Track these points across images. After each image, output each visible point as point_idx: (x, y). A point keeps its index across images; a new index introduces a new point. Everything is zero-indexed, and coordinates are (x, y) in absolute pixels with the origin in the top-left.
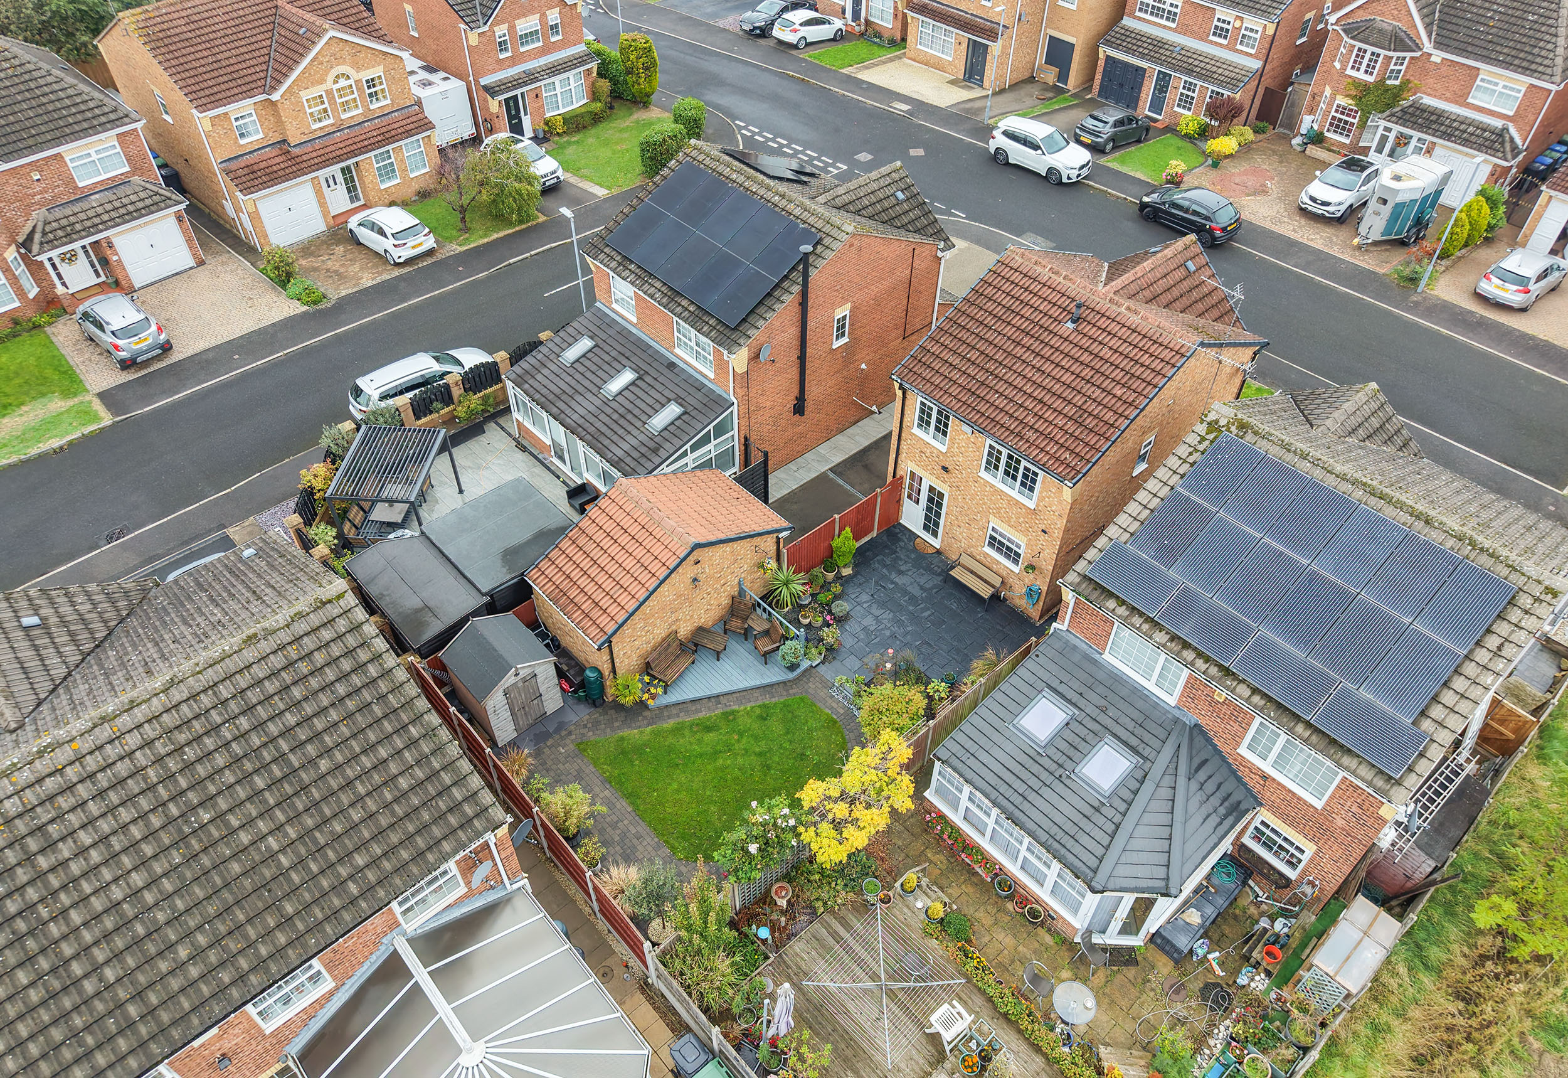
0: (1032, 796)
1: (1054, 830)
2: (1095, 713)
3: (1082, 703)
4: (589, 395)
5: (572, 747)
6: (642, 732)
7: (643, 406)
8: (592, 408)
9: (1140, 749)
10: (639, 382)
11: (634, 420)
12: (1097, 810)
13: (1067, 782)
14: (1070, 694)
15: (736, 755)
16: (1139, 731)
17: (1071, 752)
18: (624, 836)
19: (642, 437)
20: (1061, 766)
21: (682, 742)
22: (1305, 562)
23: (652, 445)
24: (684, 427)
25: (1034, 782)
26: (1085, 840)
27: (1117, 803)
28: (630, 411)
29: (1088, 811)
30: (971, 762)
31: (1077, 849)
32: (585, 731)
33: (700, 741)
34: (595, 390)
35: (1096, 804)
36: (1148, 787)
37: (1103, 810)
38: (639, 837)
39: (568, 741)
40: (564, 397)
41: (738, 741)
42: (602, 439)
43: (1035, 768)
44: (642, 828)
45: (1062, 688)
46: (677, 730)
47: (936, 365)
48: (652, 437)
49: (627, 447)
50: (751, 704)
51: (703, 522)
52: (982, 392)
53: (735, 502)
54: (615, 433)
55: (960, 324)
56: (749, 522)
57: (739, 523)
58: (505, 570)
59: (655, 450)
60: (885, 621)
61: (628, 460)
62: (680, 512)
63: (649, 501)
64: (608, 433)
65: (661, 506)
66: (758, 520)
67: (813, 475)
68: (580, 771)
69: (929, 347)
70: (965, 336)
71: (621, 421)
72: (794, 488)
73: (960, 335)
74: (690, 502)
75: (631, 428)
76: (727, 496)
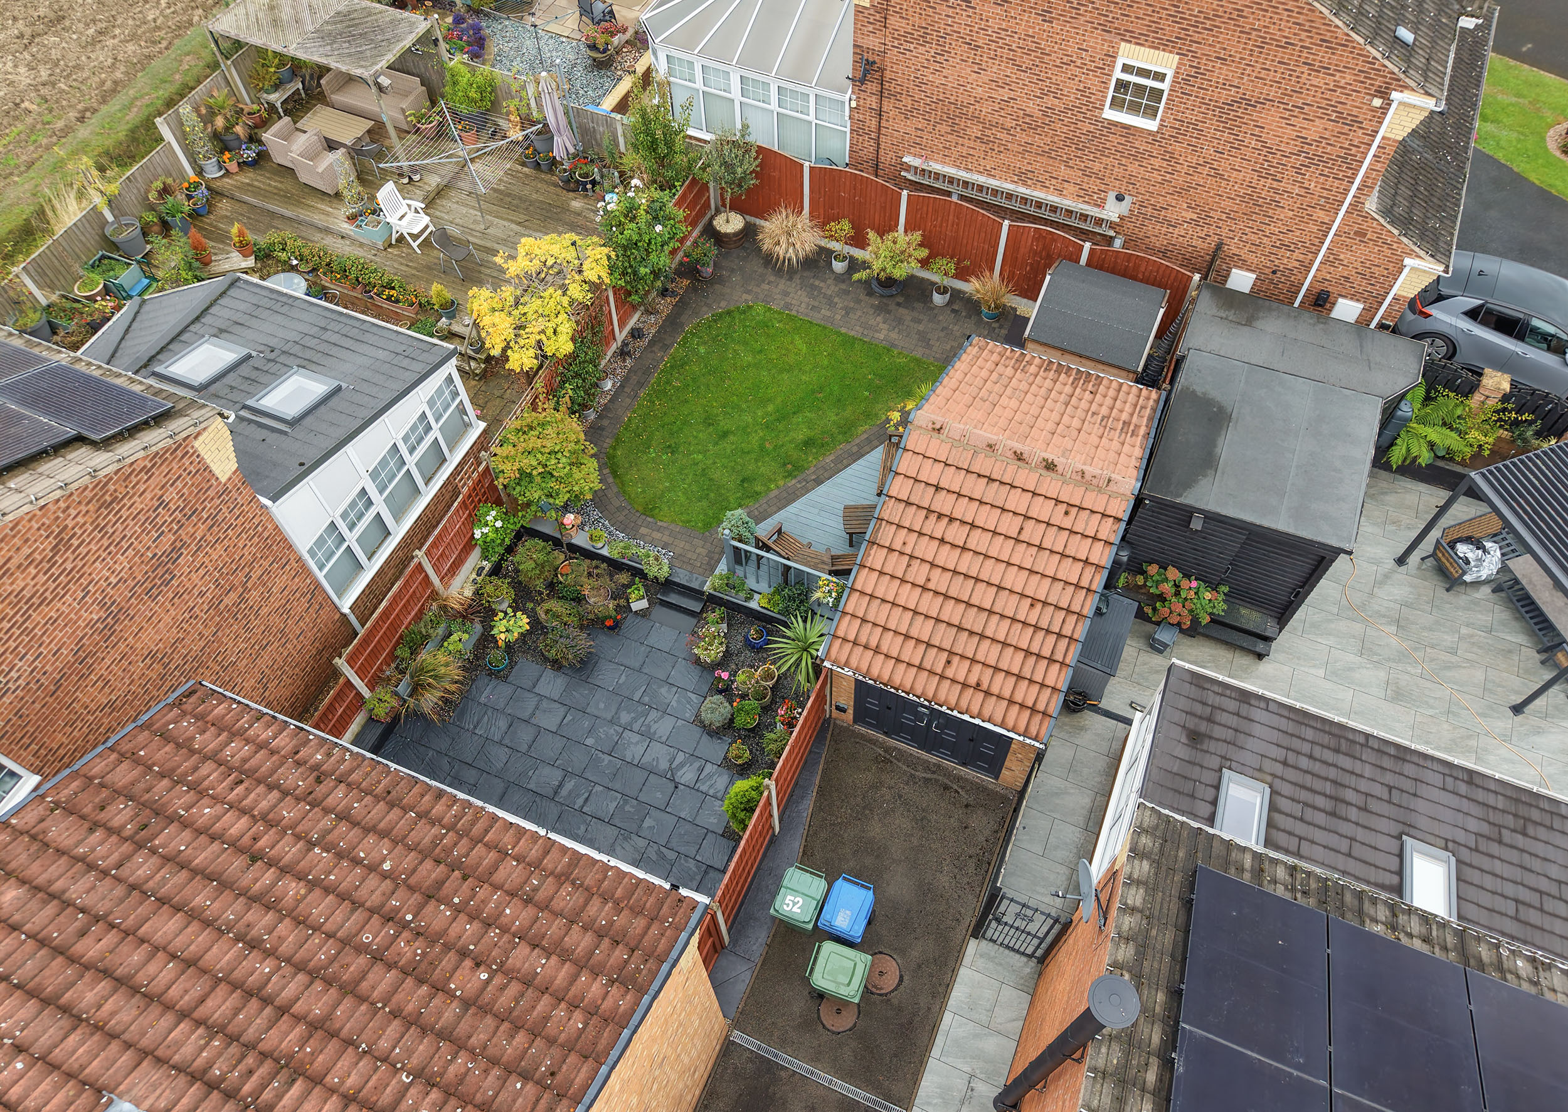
4: (1463, 838)
8: (1422, 806)
11: (1304, 796)
15: (756, 424)
19: (1250, 759)
21: (831, 417)
23: (1211, 746)
24: (1184, 802)
28: (1334, 815)
33: (809, 424)
34: (1467, 855)
35: (222, 335)
37: (212, 332)
40: (1509, 822)
41: (762, 440)
44: (817, 318)
46: (847, 428)
47: (579, 941)
48: (1227, 762)
49: (1257, 730)
50: (772, 494)
51: (943, 504)
52: (429, 872)
53: (944, 637)
54: (1310, 757)
55: (525, 1077)
56: (887, 589)
57: (897, 565)
58: (1199, 390)
59: (1195, 738)
60: (635, 738)
61: (1232, 705)
62: (993, 493)
63: (1050, 466)
64: (1329, 756)
65: (1027, 478)
66: (879, 613)
67: (929, 1083)
68: (929, 346)
69: (614, 991)
70: (501, 1039)
71: (1328, 788)
72: (947, 1017)
73: (521, 1038)
74: (1001, 548)
75: (1291, 774)
76: (966, 645)
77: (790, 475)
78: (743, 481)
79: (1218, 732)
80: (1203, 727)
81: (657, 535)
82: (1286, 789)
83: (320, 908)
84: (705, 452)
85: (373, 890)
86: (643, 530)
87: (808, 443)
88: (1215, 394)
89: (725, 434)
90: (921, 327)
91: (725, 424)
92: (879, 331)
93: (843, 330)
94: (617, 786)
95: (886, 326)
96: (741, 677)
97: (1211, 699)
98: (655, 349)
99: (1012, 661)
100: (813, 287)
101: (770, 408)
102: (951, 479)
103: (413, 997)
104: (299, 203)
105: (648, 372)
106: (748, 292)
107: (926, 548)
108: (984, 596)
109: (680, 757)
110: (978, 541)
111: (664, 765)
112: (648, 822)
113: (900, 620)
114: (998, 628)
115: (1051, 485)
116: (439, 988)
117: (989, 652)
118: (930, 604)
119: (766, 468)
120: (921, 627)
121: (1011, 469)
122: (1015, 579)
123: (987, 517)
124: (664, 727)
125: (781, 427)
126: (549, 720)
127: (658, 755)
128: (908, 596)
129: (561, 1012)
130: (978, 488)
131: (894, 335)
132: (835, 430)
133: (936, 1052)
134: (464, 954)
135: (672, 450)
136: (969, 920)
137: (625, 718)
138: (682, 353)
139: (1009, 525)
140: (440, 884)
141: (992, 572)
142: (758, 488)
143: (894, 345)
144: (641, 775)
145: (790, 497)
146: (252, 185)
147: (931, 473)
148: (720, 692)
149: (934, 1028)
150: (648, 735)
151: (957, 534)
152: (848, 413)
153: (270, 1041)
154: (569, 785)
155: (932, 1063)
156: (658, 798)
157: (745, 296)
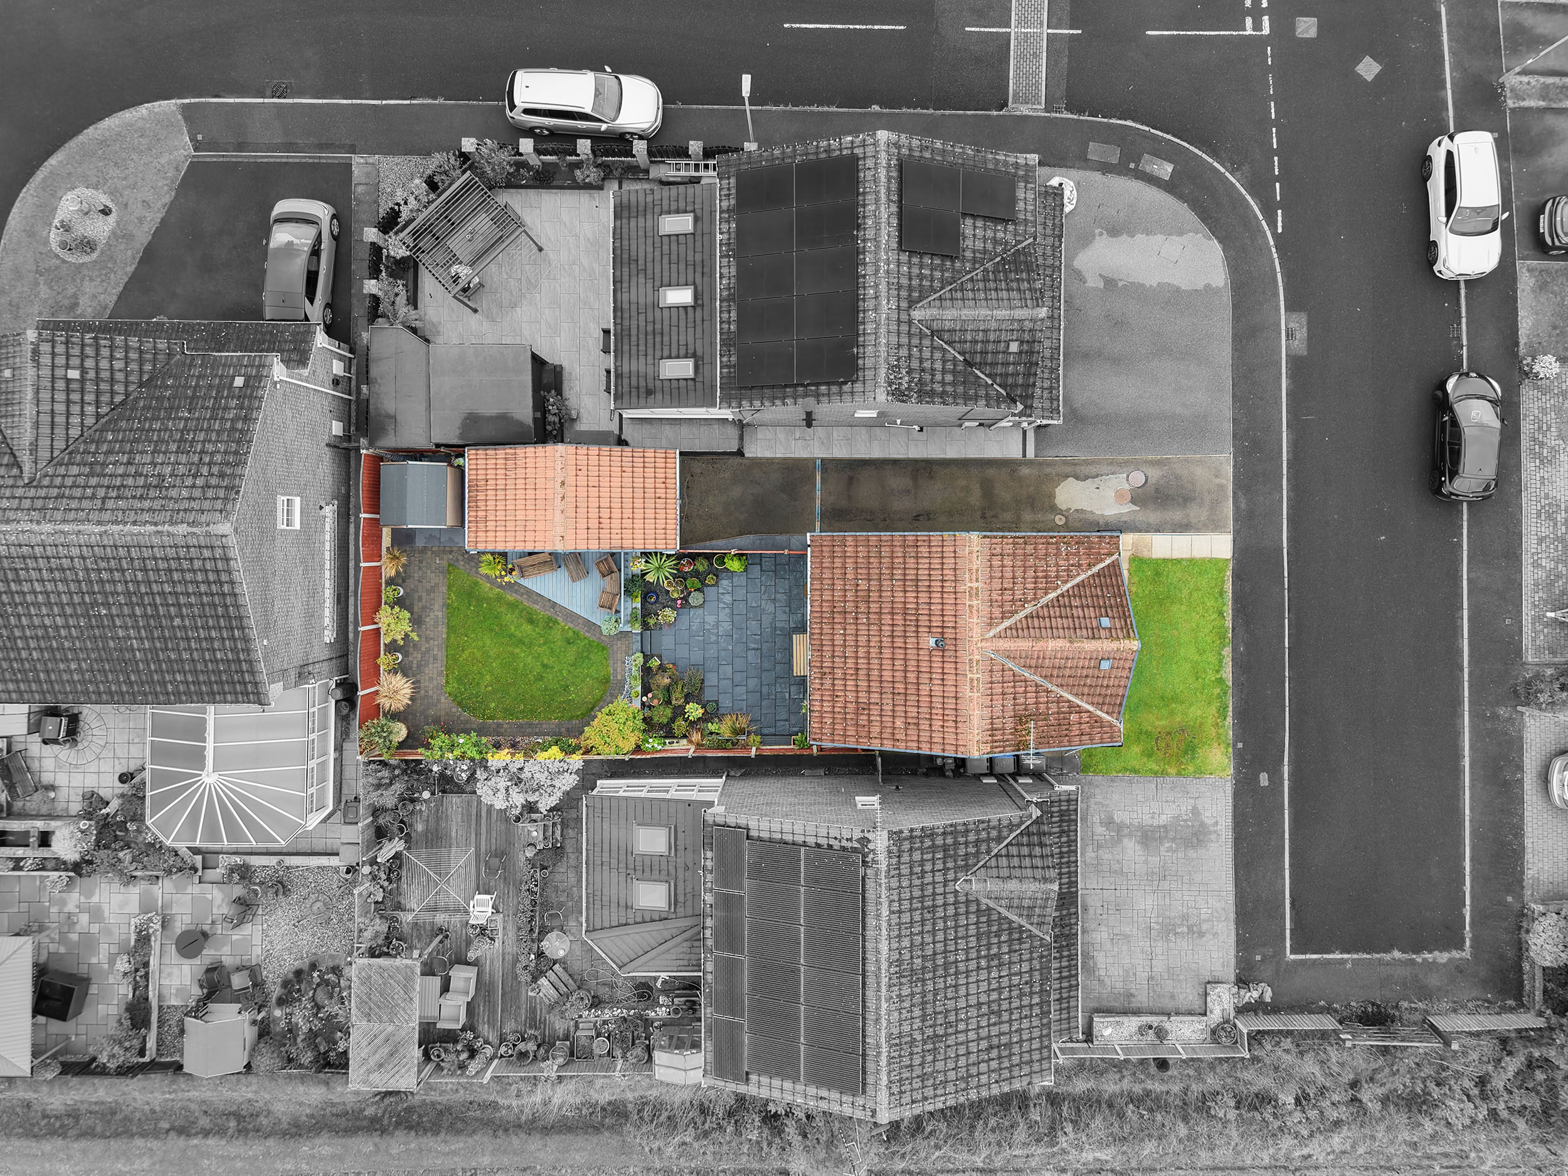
0: (606, 868)
1: (599, 893)
2: (680, 864)
3: (681, 853)
4: (650, 285)
5: (445, 563)
6: (491, 589)
7: (674, 338)
8: (642, 300)
9: (679, 905)
10: (690, 310)
11: (658, 346)
12: (627, 907)
13: (629, 880)
14: (680, 842)
15: (531, 654)
16: (689, 896)
17: (647, 870)
18: (428, 650)
19: (650, 369)
20: (635, 870)
21: (509, 617)
22: (802, 961)
23: (650, 386)
24: (682, 391)
25: (614, 862)
26: (606, 912)
27: (639, 914)
28: (662, 334)
29: (622, 903)
30: (598, 820)
31: (598, 912)
32: (460, 558)
33: (518, 626)
34: (657, 283)
35: (629, 904)
36: (659, 926)
37: (629, 910)
38: (435, 659)
39: (445, 557)
40: (633, 266)
41: (540, 646)
42: (626, 340)
43: (623, 857)
44: (441, 655)
45: (680, 835)
46: (513, 606)
47: (838, 562)
48: (656, 378)
49: (634, 368)
50: (571, 626)
51: (594, 523)
52: (838, 618)
53: (650, 504)
54: (638, 345)
55: (880, 552)
56: (639, 534)
57: (627, 534)
58: (458, 432)
59: (649, 392)
60: (721, 629)
61: (626, 381)
62: (582, 504)
63: (563, 483)
64: (634, 339)
65: (570, 491)
66: (650, 533)
67: (804, 454)
68: (437, 585)
69: (848, 544)
70: (874, 565)
71: (650, 337)
72: (778, 456)
73: (872, 560)
74: (605, 493)
75: (650, 352)
76: (650, 493)
77: (556, 622)
78: (569, 643)
79: (642, 383)
80: (642, 390)
81: (619, 670)
82: (658, 354)
83: (862, 639)
84: (560, 671)
85: (851, 629)
86: (619, 677)
87: (531, 621)
88: (458, 423)
89: (545, 666)
90: (424, 594)
91: (538, 669)
92: (437, 616)
93: (445, 636)
94: (744, 625)
95: (432, 615)
96: (676, 595)
97: (626, 389)
98: (503, 730)
99: (650, 472)
100: (419, 666)
101: (517, 650)
102: (582, 524)
103: (874, 595)
104: (492, 983)
105: (520, 726)
106: (439, 701)
107: (616, 523)
108: (628, 493)
109: (721, 605)
110: (605, 503)
111: (727, 611)
112: (754, 605)
113: (650, 525)
114: (639, 483)
115: (571, 480)
116: (869, 590)
117: (650, 483)
118: (639, 514)
119: (556, 634)
120: (650, 513)
121: (568, 500)
122: (616, 482)
123: (594, 502)
124: (711, 619)
125: (527, 640)
126: (727, 670)
127: (724, 615)
128: (639, 524)
129: (860, 554)
130: (582, 511)
131: (436, 607)
132: (517, 611)
133: (792, 456)
134: (857, 591)
135: (566, 688)
136: (738, 460)
137: (713, 638)
138: (500, 715)
139: (594, 492)
140: (839, 612)
141: (616, 493)
142: (571, 634)
143: (444, 604)
144: (736, 618)
145: (571, 616)
146: (489, 1021)
147: (582, 534)
148: (687, 601)
149: (784, 459)
150: (717, 624)
151: (605, 513)
152: (503, 609)
153: (901, 622)
154: (753, 646)
155: (797, 456)
156: (742, 606)
157: (443, 700)
